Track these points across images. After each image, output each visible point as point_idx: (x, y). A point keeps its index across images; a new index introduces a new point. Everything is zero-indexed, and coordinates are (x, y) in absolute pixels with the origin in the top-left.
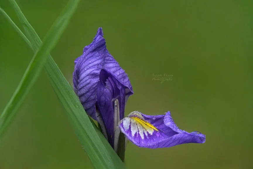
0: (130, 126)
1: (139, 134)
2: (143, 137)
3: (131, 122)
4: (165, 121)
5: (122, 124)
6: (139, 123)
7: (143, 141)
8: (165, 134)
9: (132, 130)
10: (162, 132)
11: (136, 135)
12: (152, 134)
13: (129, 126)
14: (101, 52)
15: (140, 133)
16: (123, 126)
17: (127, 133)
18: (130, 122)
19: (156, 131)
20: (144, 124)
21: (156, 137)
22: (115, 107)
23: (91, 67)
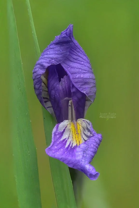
3: (67, 127)
6: (72, 131)
9: (64, 134)
11: (64, 140)
12: (73, 147)
13: (63, 129)
14: (62, 47)
15: (68, 141)
16: (58, 126)
17: (58, 135)
22: (69, 106)
23: (45, 58)
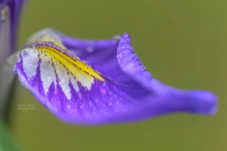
0: (38, 68)
1: (59, 86)
2: (68, 95)
3: (40, 61)
4: (120, 60)
5: (20, 65)
6: (58, 63)
7: (70, 104)
8: (120, 88)
9: (43, 79)
10: (114, 84)
11: (52, 88)
12: (89, 88)
13: (36, 69)
15: (62, 86)
16: (22, 70)
17: (33, 86)
18: (38, 61)
19: (98, 80)
20: (70, 64)
21: (101, 95)
